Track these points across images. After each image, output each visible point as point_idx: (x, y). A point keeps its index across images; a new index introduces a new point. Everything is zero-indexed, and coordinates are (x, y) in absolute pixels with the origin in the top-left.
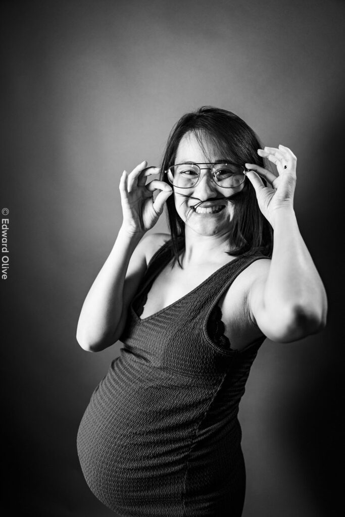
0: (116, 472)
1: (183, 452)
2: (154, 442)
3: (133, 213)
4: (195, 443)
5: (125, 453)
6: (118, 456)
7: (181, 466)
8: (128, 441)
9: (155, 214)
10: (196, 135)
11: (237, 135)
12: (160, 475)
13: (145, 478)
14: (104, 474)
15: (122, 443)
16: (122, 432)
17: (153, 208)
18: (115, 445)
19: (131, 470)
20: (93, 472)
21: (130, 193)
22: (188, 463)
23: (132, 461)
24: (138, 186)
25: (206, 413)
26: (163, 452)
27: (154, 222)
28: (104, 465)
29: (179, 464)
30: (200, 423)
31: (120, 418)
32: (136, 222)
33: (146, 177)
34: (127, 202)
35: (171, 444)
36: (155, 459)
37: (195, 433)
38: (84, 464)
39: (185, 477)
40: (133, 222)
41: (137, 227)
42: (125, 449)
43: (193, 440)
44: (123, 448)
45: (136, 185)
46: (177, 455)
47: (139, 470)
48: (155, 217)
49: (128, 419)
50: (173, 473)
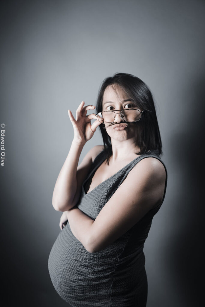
0: (71, 281)
1: (110, 271)
2: (93, 265)
3: (80, 132)
4: (117, 266)
5: (76, 271)
6: (72, 272)
7: (109, 279)
8: (78, 263)
9: (92, 132)
10: (113, 87)
11: (136, 85)
12: (97, 284)
13: (88, 285)
14: (64, 282)
15: (74, 265)
16: (74, 258)
17: (91, 129)
18: (71, 265)
19: (80, 280)
20: (58, 281)
21: (77, 121)
22: (113, 277)
23: (80, 275)
24: (82, 116)
25: (123, 249)
26: (99, 271)
27: (91, 136)
28: (64, 277)
29: (108, 278)
30: (120, 254)
31: (73, 250)
32: (82, 137)
33: (87, 111)
34: (76, 126)
35: (103, 266)
36: (94, 274)
37: (118, 260)
38: (53, 276)
39: (112, 285)
40: (80, 137)
41: (83, 139)
42: (76, 268)
43: (116, 264)
44: (75, 267)
45: (81, 116)
46: (107, 273)
47: (84, 281)
48: (92, 134)
49: (78, 251)
50: (104, 283)
